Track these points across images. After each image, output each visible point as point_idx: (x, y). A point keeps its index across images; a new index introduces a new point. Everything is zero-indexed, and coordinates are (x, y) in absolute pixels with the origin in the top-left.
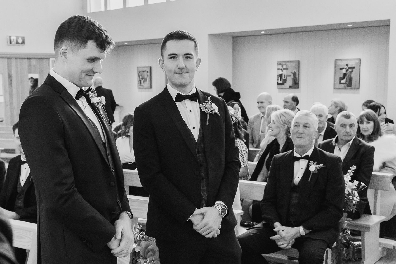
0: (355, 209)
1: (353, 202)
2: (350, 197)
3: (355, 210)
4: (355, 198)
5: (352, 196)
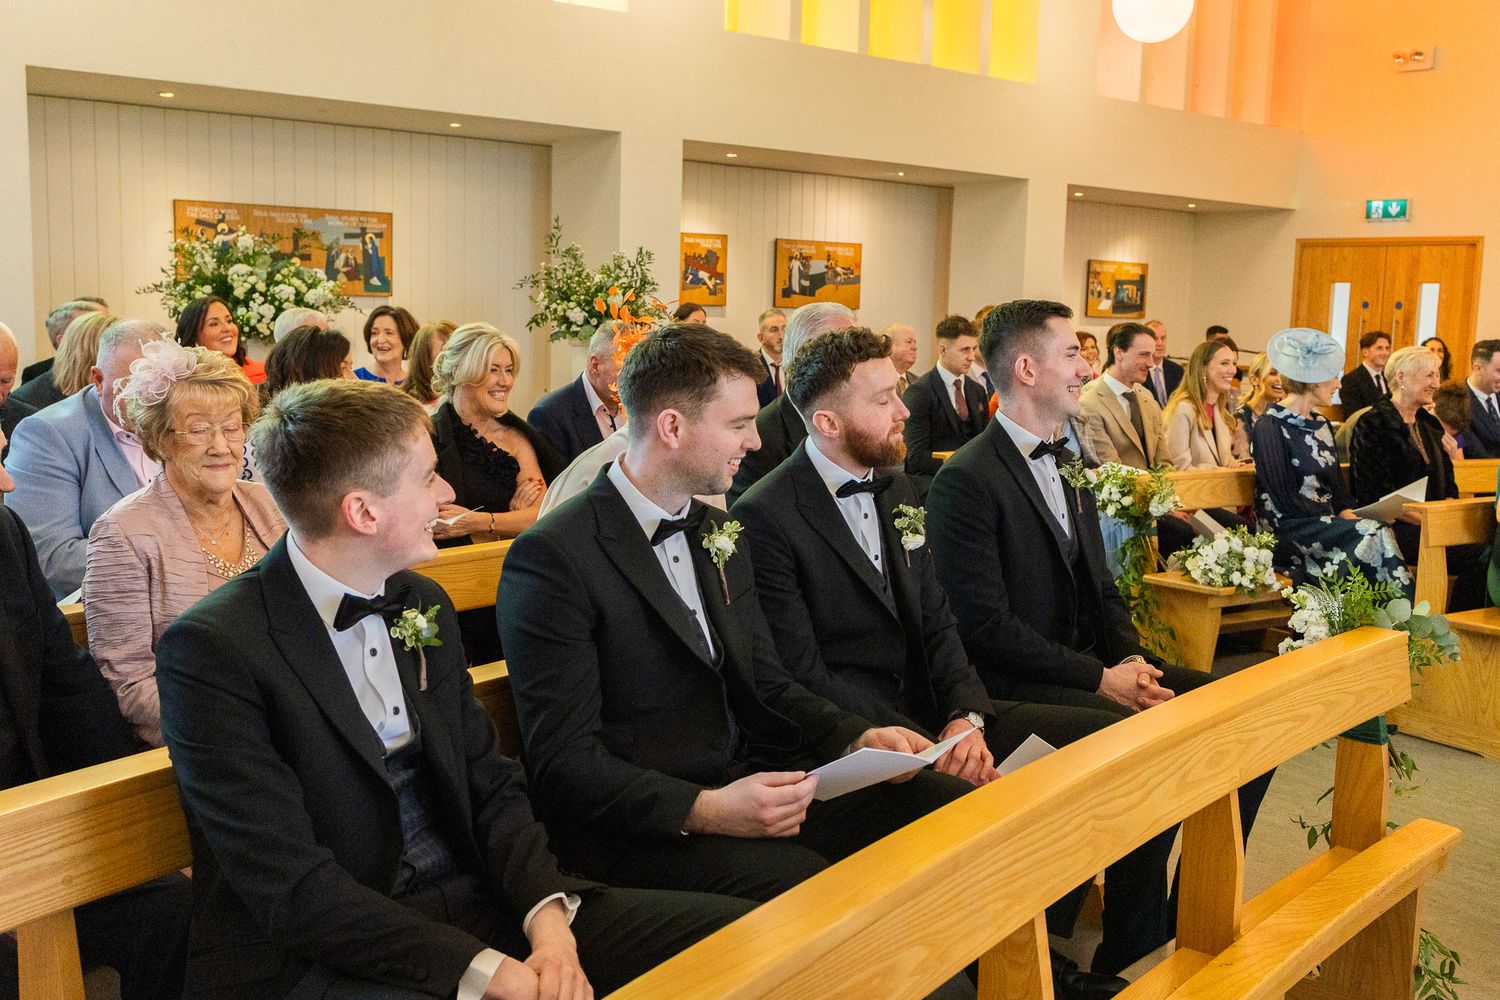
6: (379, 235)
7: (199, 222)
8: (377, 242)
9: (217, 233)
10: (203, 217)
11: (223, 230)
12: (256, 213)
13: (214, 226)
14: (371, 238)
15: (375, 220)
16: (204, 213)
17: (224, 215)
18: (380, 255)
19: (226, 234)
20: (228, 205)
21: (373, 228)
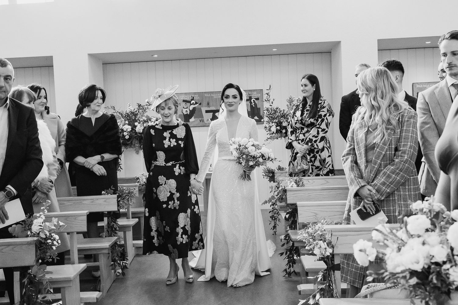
0: (57, 257)
1: (53, 249)
2: (49, 241)
3: (56, 259)
4: (55, 243)
5: (52, 240)
6: (257, 99)
7: (184, 101)
8: (256, 102)
9: (191, 104)
10: (185, 99)
11: (193, 103)
12: (206, 95)
13: (189, 102)
14: (254, 100)
15: (255, 93)
16: (186, 97)
17: (193, 97)
18: (258, 107)
19: (194, 105)
20: (195, 93)
21: (255, 96)
